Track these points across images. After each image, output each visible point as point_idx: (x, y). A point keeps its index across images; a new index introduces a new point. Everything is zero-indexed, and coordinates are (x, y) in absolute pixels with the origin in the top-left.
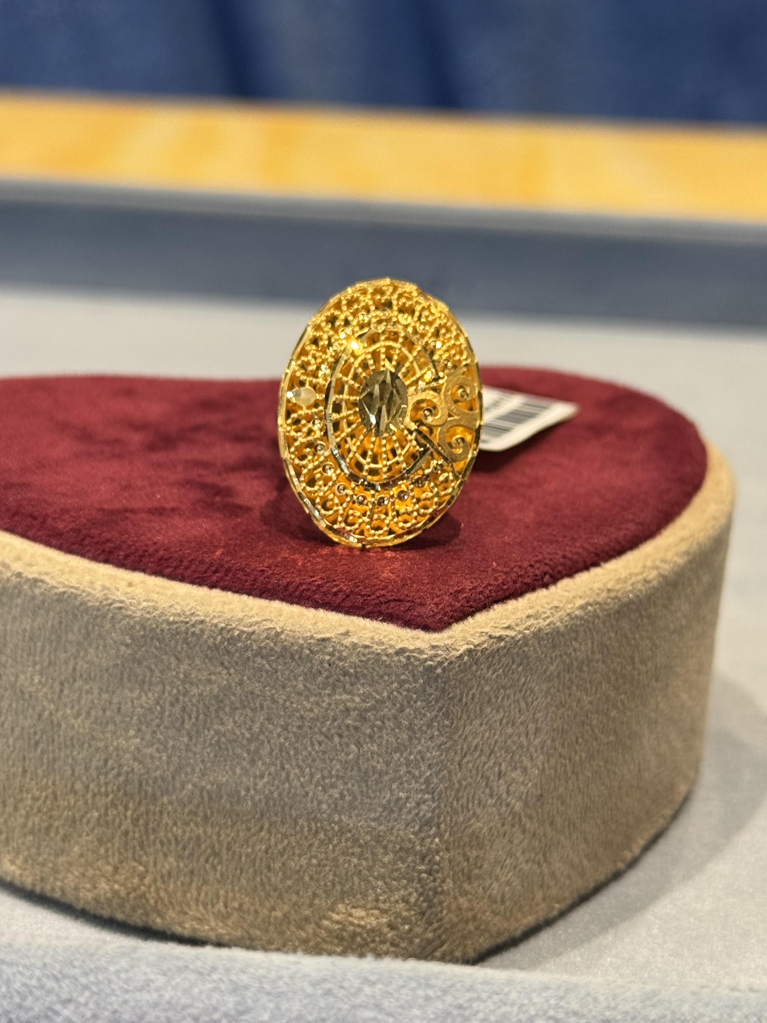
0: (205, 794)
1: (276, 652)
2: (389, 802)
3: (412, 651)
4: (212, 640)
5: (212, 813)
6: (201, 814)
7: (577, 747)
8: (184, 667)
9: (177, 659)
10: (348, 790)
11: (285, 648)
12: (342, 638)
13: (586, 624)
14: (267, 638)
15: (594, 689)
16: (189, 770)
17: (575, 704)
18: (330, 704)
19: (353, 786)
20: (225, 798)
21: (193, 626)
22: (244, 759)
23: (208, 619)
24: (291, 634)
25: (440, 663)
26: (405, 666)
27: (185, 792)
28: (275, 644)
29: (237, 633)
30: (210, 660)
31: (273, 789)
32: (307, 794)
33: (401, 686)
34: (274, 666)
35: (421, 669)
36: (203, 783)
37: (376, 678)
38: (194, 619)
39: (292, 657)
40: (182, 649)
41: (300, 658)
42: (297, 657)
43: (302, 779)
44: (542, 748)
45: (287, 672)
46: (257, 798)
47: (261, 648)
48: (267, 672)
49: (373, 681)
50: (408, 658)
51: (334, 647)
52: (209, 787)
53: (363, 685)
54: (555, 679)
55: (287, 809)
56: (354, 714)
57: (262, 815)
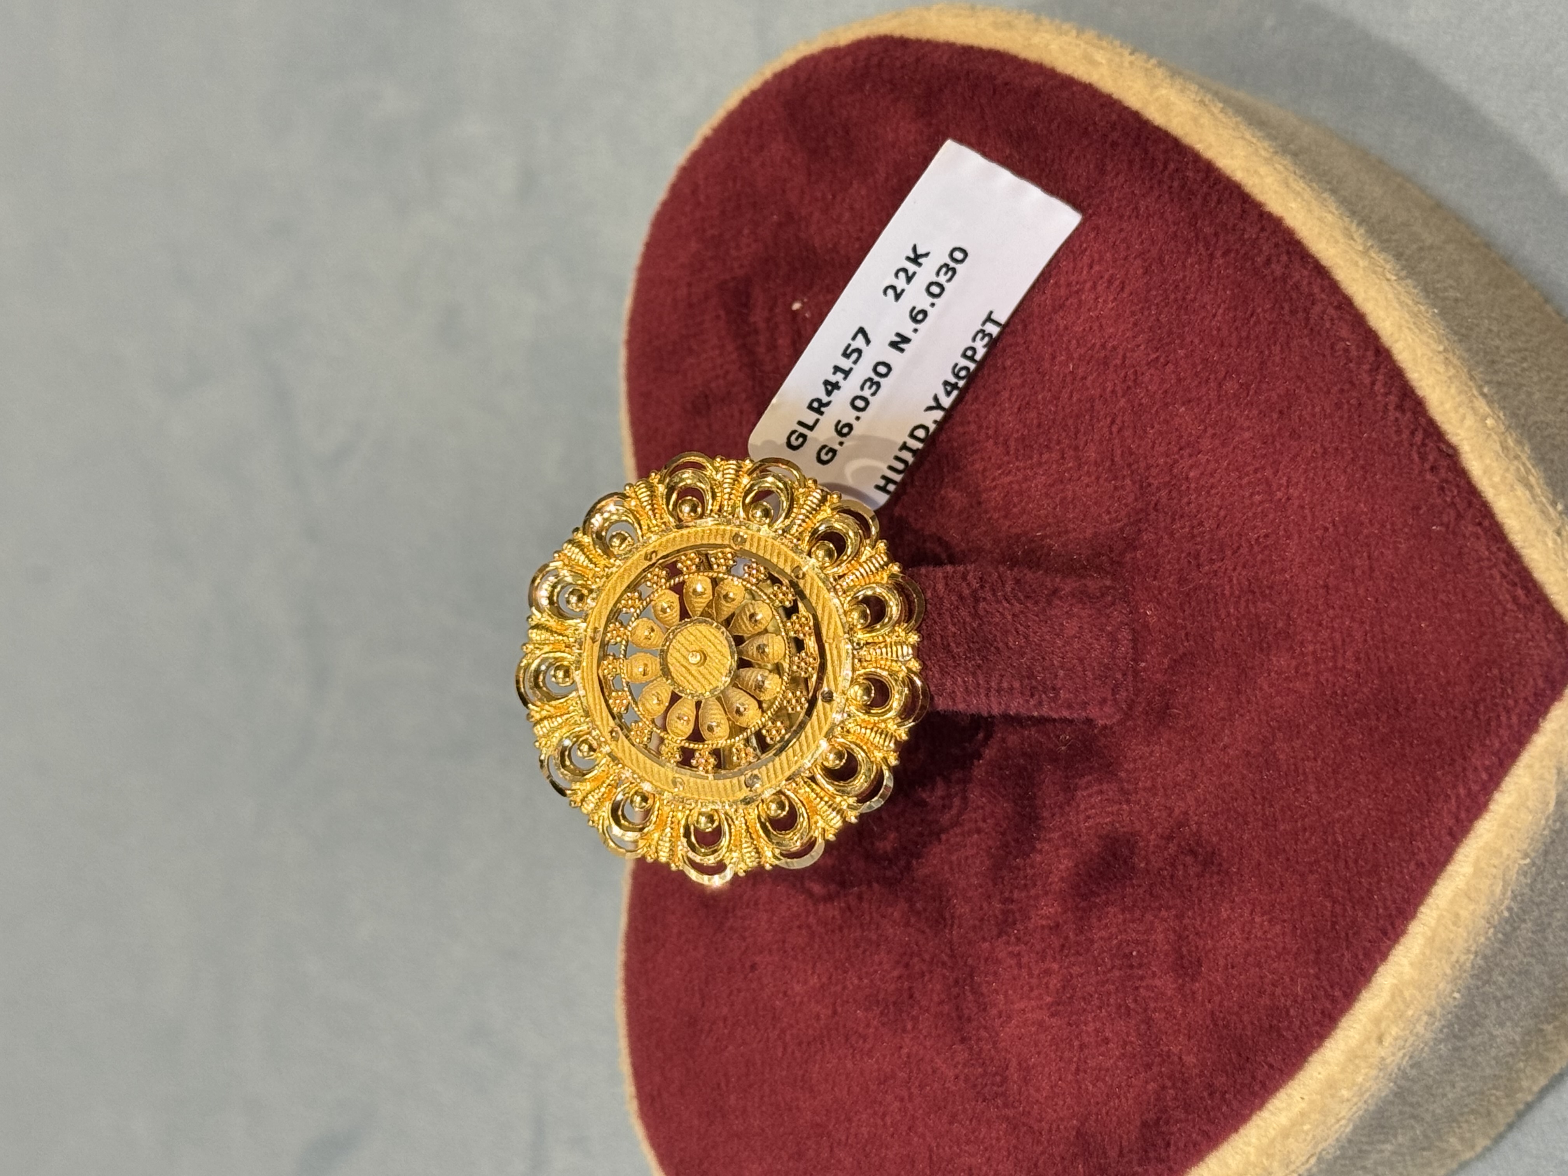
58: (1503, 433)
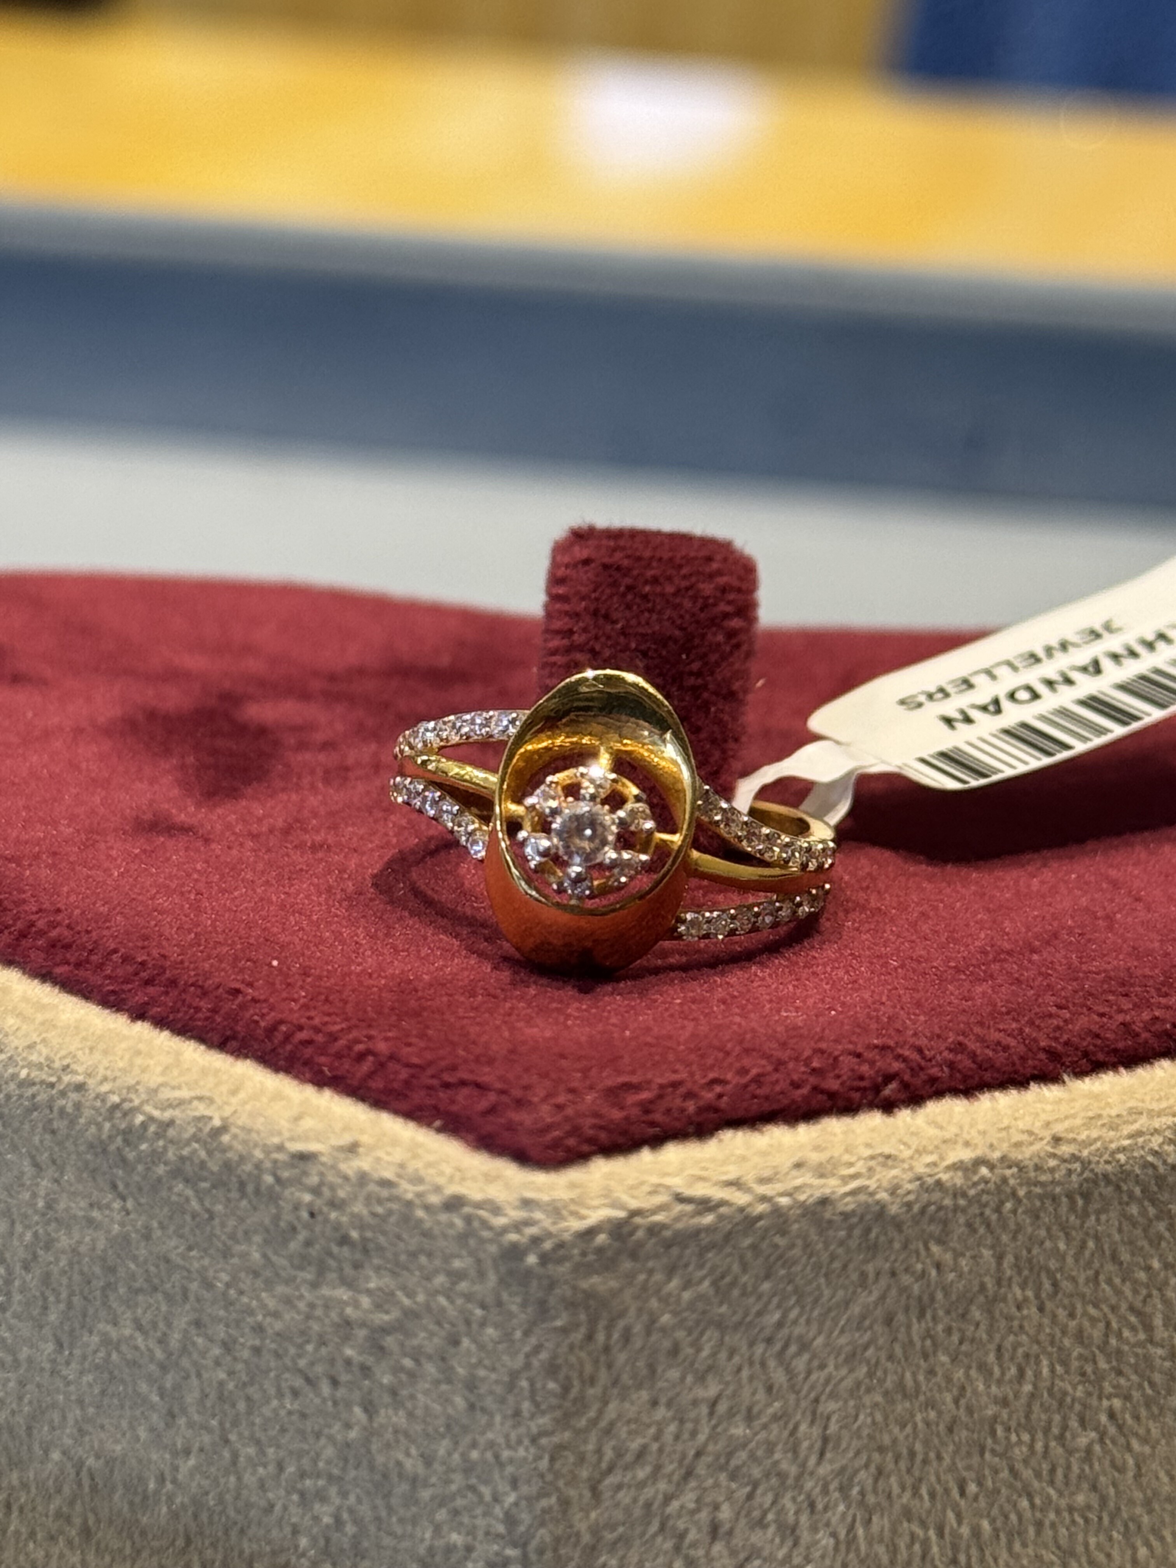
0: (84, 1473)
1: (212, 1173)
2: (431, 1550)
3: (479, 1205)
4: (93, 1129)
5: (98, 1521)
6: (77, 1521)
7: (962, 1503)
8: (45, 1183)
9: (36, 1165)
10: (351, 1511)
11: (227, 1166)
12: (342, 1156)
13: (975, 1210)
14: (195, 1138)
15: (1013, 1371)
16: (56, 1416)
17: (948, 1398)
18: (312, 1306)
19: (359, 1500)
20: (120, 1491)
21: (63, 1094)
22: (153, 1407)
23: (91, 1083)
24: (242, 1135)
25: (536, 1241)
26: (463, 1238)
27: (50, 1466)
28: (210, 1153)
29: (139, 1119)
30: (94, 1172)
31: (206, 1483)
32: (272, 1506)
33: (454, 1284)
34: (207, 1204)
35: (493, 1249)
36: (80, 1451)
37: (403, 1258)
38: (66, 1079)
39: (242, 1185)
40: (41, 1142)
41: (257, 1192)
42: (250, 1188)
43: (261, 1470)
44: (844, 1490)
45: (232, 1223)
46: (178, 1500)
47: (182, 1159)
48: (194, 1216)
49: (397, 1264)
50: (468, 1219)
51: (321, 1174)
52: (91, 1461)
53: (378, 1269)
54: (878, 1328)
55: (234, 1534)
56: (361, 1334)
57: (188, 1541)
58: (911, 1168)
